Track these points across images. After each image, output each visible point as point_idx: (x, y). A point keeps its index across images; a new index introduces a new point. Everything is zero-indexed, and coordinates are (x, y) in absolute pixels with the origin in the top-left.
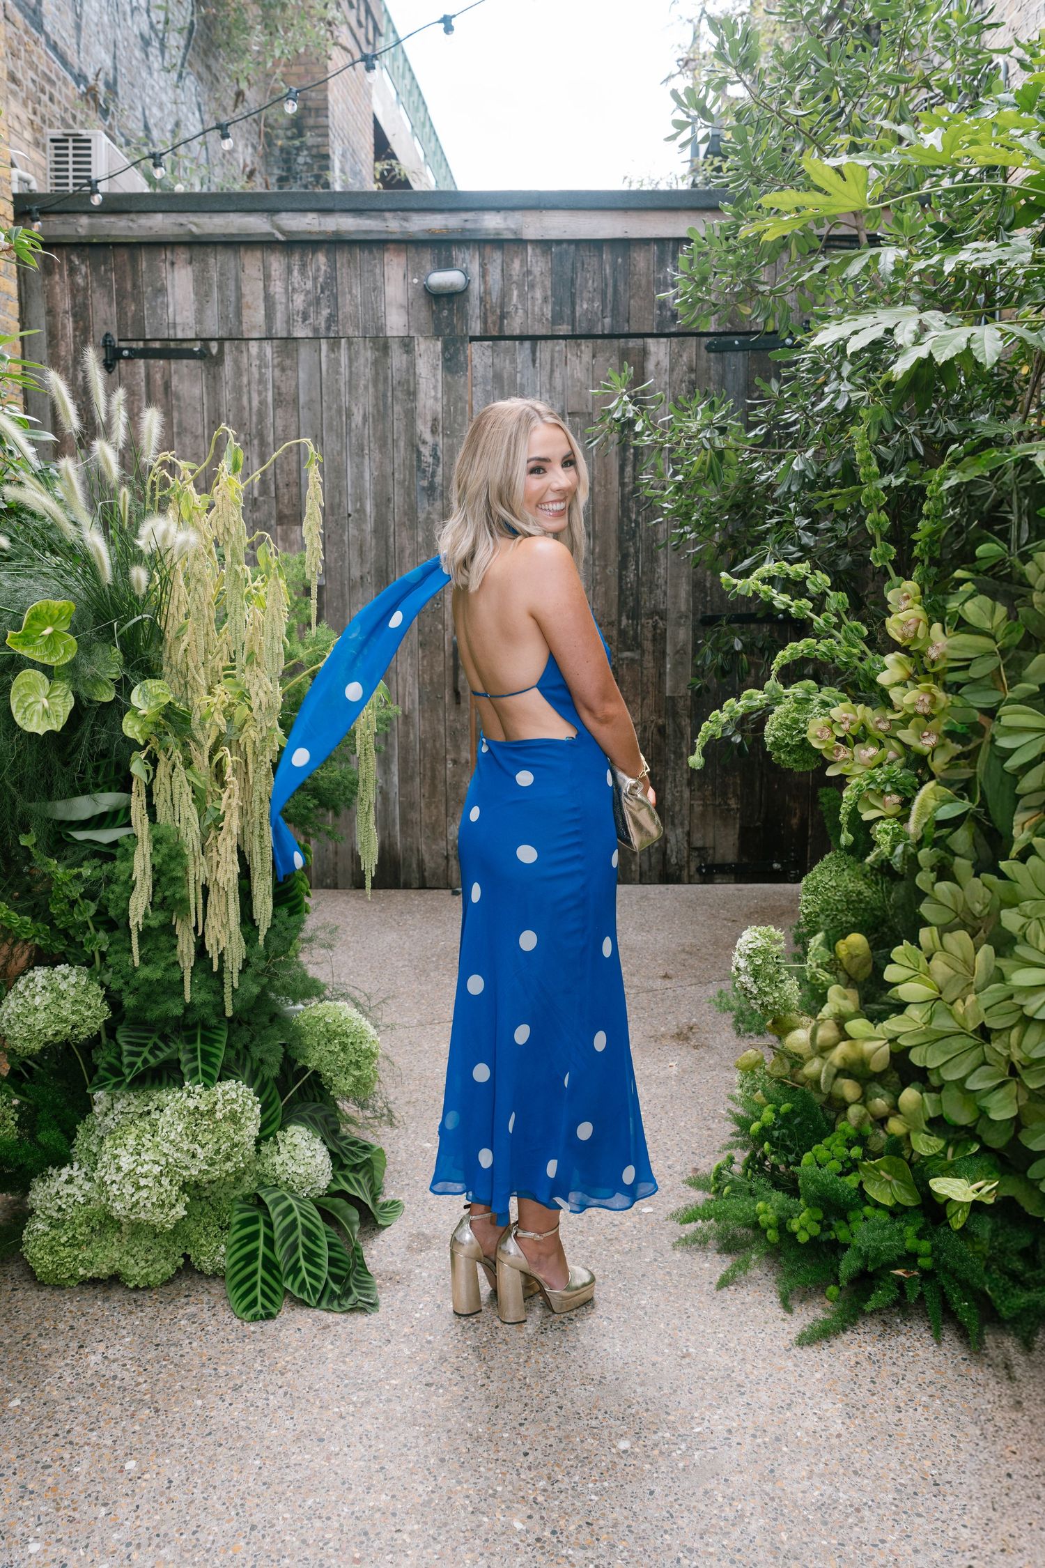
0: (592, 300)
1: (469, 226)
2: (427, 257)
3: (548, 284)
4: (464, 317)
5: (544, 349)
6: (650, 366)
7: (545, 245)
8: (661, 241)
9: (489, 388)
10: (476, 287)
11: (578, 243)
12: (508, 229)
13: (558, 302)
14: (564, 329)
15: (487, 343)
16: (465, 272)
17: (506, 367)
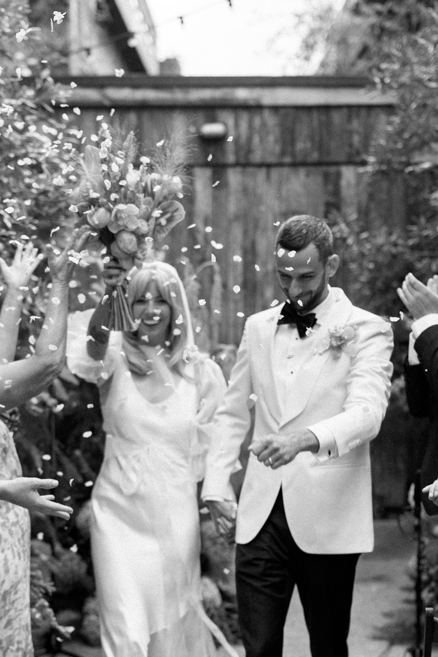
0: (305, 142)
1: (229, 97)
2: (200, 116)
3: (277, 131)
4: (223, 152)
5: (275, 173)
6: (343, 183)
7: (275, 109)
8: (350, 107)
9: (240, 196)
10: (232, 134)
11: (297, 108)
12: (253, 98)
13: (284, 143)
14: (288, 160)
15: (239, 169)
16: (225, 124)
17: (250, 183)
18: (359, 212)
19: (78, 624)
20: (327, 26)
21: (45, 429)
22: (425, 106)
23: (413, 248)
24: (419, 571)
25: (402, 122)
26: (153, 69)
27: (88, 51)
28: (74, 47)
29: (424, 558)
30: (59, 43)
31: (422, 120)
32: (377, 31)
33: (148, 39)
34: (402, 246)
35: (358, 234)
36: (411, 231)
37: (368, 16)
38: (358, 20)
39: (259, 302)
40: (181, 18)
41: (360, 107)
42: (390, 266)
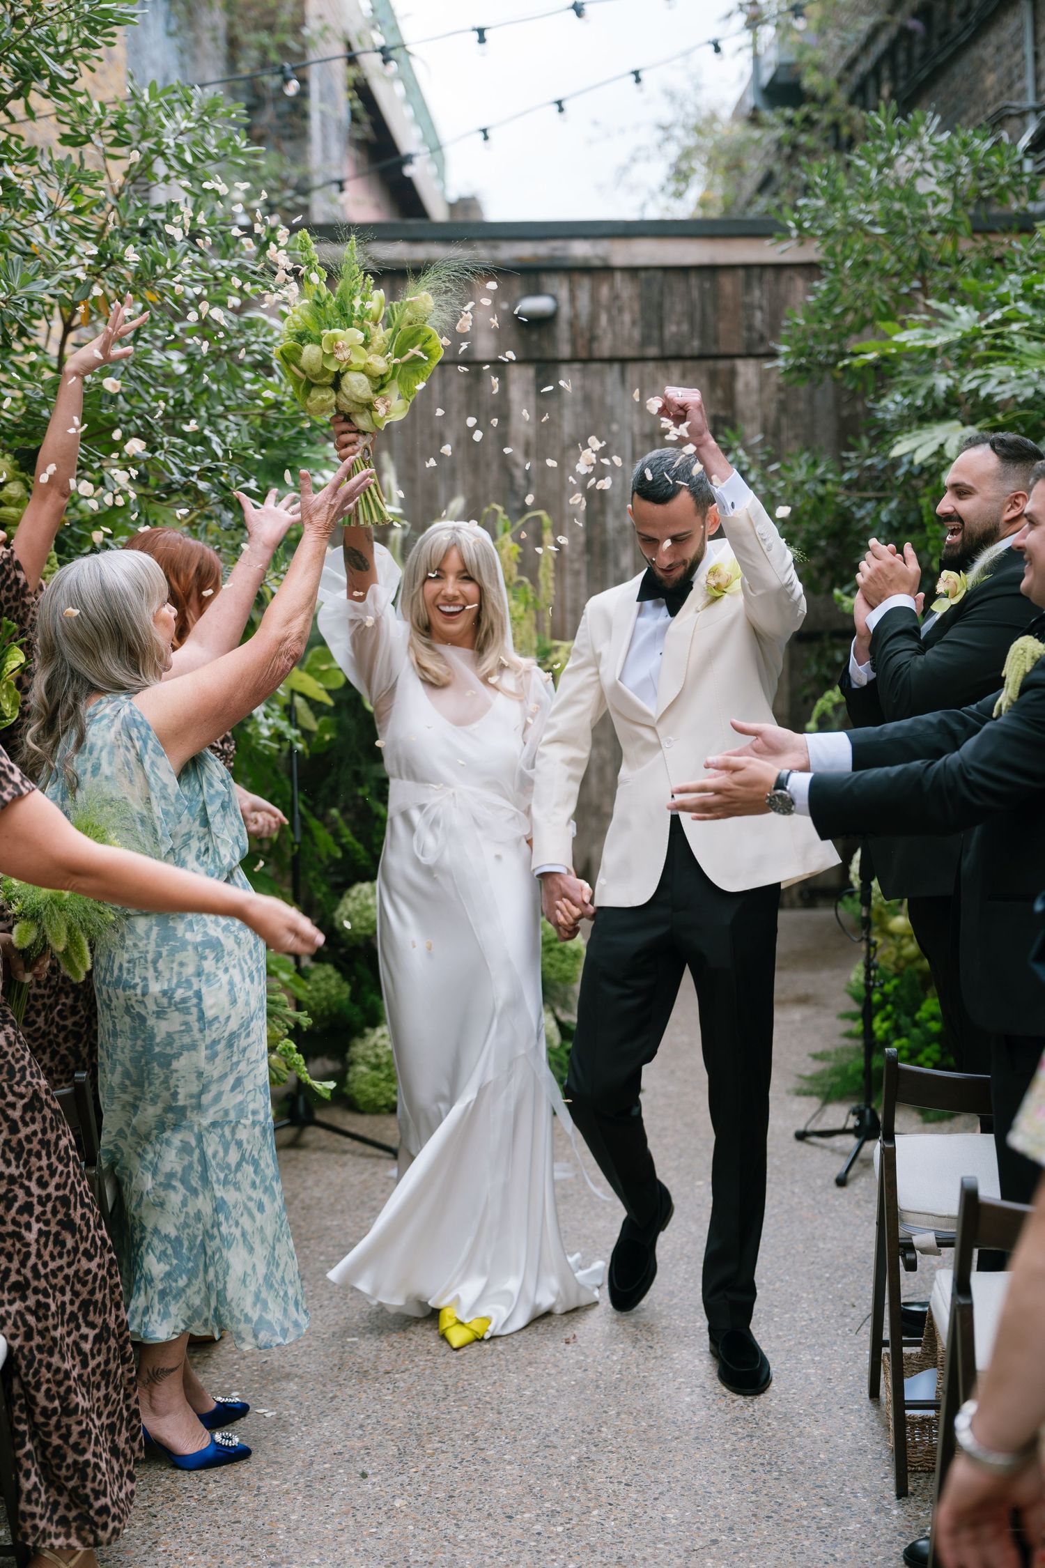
0: (679, 324)
1: (558, 253)
2: (516, 284)
3: (636, 307)
4: (553, 340)
5: (633, 371)
6: (740, 386)
7: (633, 271)
8: (747, 267)
9: (579, 408)
10: (565, 312)
11: (666, 269)
12: (598, 257)
13: (647, 325)
14: (653, 351)
15: (577, 366)
16: (554, 297)
17: (597, 390)
18: (764, 430)
19: (340, 1077)
20: (709, 143)
21: (283, 776)
22: (866, 264)
23: (850, 486)
24: (869, 989)
25: (830, 290)
26: (438, 213)
27: (341, 185)
28: (317, 180)
29: (876, 967)
30: (294, 173)
31: (862, 286)
32: (787, 150)
33: (432, 169)
34: (834, 483)
35: (765, 465)
36: (848, 459)
37: (772, 126)
38: (756, 133)
39: (612, 572)
40: (484, 131)
41: (763, 267)
42: (814, 514)
